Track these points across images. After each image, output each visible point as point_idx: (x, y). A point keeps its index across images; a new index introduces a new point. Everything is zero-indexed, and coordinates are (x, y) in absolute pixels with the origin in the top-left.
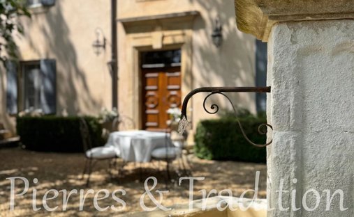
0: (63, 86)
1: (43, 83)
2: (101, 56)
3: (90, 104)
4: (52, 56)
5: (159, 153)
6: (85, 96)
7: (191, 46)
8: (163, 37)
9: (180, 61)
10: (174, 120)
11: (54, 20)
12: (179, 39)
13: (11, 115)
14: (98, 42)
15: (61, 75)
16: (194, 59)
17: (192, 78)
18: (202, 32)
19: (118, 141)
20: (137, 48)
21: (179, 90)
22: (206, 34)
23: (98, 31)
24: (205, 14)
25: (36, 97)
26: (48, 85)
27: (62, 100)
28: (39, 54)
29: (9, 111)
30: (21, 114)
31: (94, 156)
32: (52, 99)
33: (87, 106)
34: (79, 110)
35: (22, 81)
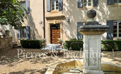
0: (32, 33)
1: (27, 32)
2: (41, 26)
3: (39, 37)
4: (29, 25)
5: (58, 49)
6: (37, 35)
7: (62, 23)
8: (56, 21)
9: (60, 27)
10: (59, 41)
11: (29, 17)
12: (60, 22)
13: (19, 40)
14: (40, 22)
15: (31, 30)
16: (63, 27)
17: (63, 31)
18: (65, 20)
19: (48, 46)
20: (49, 24)
21: (60, 33)
22: (66, 21)
23: (40, 20)
24: (66, 16)
25: (25, 35)
26: (28, 32)
27: (32, 36)
28: (26, 25)
29: (18, 39)
30: (21, 39)
31: (43, 50)
32: (29, 35)
33: (38, 37)
34: (36, 38)
35: (21, 31)
